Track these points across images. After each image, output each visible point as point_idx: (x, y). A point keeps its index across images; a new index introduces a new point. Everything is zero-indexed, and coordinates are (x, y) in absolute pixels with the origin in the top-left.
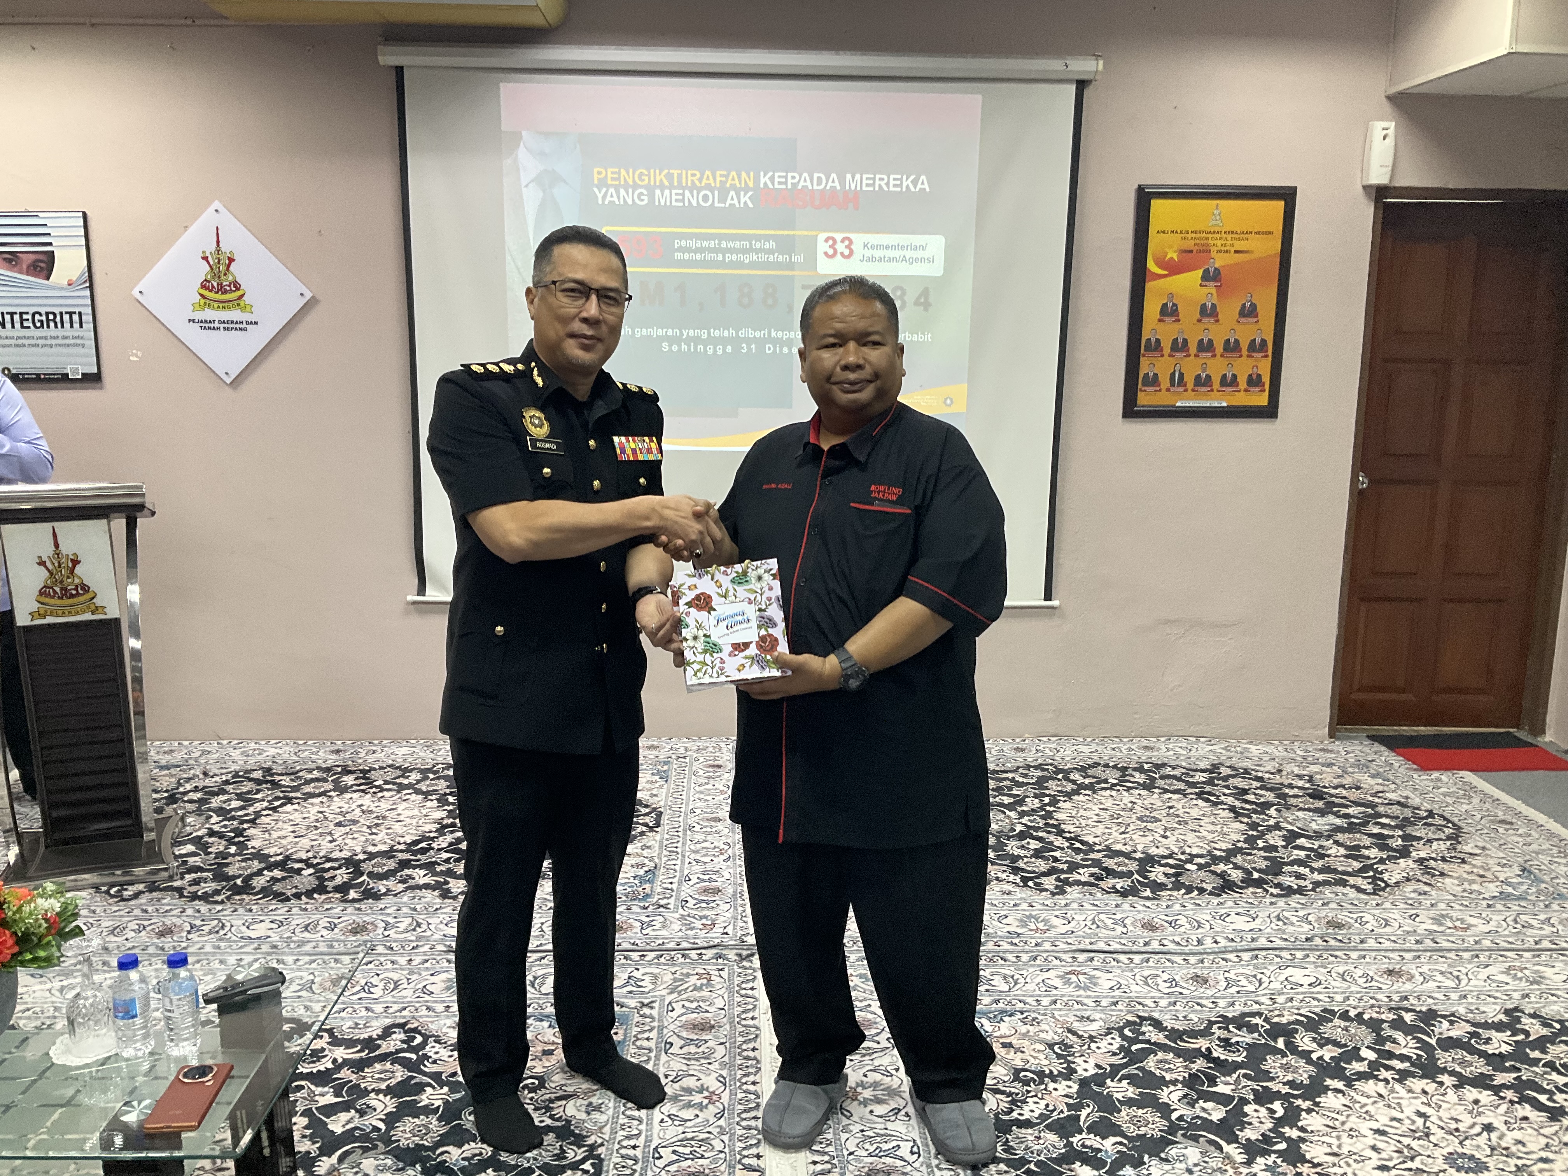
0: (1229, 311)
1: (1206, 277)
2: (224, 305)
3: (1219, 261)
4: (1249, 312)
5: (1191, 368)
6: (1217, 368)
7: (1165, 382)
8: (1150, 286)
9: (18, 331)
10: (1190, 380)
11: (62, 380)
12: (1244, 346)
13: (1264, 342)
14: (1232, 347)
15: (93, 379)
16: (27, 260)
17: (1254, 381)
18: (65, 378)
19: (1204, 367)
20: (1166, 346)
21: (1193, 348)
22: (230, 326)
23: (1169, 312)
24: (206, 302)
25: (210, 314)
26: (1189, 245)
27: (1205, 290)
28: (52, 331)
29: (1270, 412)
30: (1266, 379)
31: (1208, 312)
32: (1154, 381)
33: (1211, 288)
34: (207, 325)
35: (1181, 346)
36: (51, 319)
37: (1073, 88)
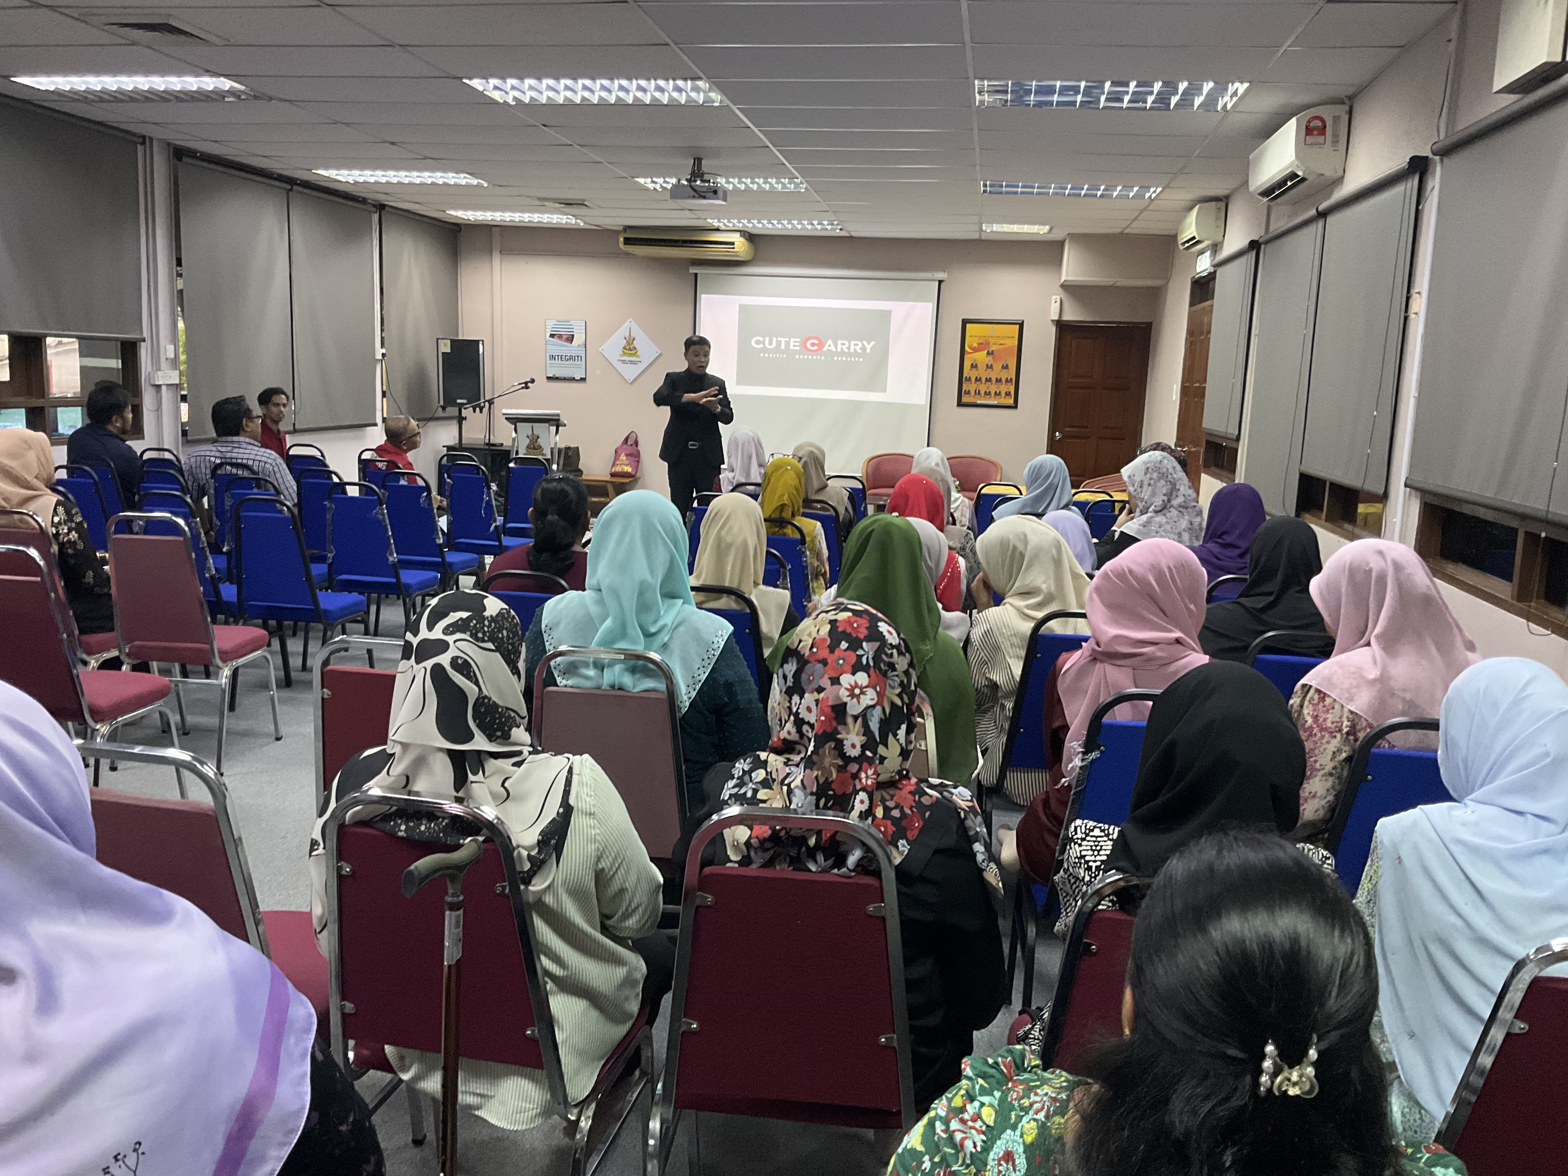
0: (998, 366)
1: (988, 353)
2: (631, 355)
3: (993, 348)
4: (1005, 367)
5: (983, 388)
6: (993, 388)
7: (973, 393)
8: (966, 356)
9: (560, 362)
10: (982, 393)
11: (573, 379)
12: (1004, 380)
13: (1011, 379)
14: (999, 381)
15: (583, 380)
16: (565, 337)
17: (1008, 394)
18: (574, 378)
19: (988, 388)
20: (973, 380)
21: (983, 380)
22: (632, 362)
23: (974, 366)
24: (625, 354)
25: (625, 358)
26: (981, 341)
27: (988, 359)
28: (571, 362)
29: (1015, 406)
30: (1013, 393)
31: (989, 367)
32: (968, 393)
33: (990, 358)
34: (624, 362)
35: (978, 380)
36: (571, 358)
37: (937, 283)
